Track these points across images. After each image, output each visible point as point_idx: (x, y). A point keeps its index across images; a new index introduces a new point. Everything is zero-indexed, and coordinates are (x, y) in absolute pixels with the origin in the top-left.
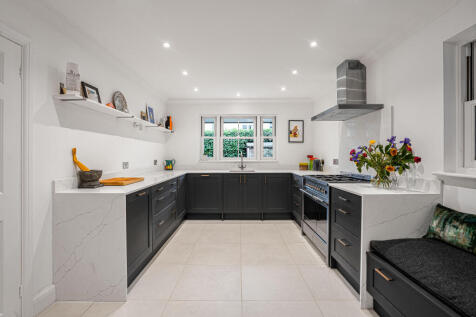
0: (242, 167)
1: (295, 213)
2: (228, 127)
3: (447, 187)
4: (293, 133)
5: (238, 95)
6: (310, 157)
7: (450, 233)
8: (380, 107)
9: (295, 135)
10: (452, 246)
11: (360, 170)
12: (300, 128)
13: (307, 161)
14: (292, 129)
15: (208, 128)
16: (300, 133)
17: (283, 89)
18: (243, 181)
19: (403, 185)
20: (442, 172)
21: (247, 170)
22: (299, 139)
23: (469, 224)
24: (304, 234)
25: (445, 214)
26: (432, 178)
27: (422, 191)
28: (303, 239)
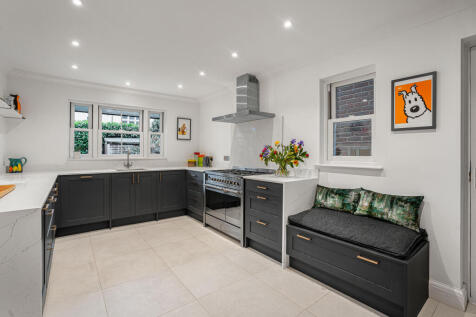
0: (128, 166)
1: (191, 208)
2: (106, 119)
3: (321, 173)
4: (180, 130)
5: (128, 84)
6: (197, 154)
7: (331, 202)
8: (273, 116)
9: (183, 132)
10: (332, 210)
11: (267, 164)
12: (188, 126)
13: (194, 158)
14: (180, 126)
15: (80, 117)
16: (187, 131)
17: (180, 86)
18: (136, 180)
19: (292, 174)
20: (318, 164)
21: (134, 168)
22: (187, 136)
23: (340, 195)
24: (207, 225)
25: (324, 191)
26: (312, 168)
27: (306, 178)
28: (207, 229)
